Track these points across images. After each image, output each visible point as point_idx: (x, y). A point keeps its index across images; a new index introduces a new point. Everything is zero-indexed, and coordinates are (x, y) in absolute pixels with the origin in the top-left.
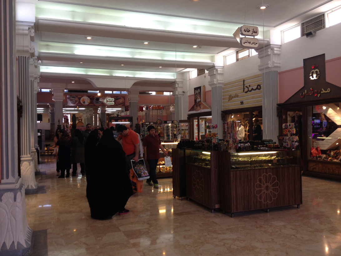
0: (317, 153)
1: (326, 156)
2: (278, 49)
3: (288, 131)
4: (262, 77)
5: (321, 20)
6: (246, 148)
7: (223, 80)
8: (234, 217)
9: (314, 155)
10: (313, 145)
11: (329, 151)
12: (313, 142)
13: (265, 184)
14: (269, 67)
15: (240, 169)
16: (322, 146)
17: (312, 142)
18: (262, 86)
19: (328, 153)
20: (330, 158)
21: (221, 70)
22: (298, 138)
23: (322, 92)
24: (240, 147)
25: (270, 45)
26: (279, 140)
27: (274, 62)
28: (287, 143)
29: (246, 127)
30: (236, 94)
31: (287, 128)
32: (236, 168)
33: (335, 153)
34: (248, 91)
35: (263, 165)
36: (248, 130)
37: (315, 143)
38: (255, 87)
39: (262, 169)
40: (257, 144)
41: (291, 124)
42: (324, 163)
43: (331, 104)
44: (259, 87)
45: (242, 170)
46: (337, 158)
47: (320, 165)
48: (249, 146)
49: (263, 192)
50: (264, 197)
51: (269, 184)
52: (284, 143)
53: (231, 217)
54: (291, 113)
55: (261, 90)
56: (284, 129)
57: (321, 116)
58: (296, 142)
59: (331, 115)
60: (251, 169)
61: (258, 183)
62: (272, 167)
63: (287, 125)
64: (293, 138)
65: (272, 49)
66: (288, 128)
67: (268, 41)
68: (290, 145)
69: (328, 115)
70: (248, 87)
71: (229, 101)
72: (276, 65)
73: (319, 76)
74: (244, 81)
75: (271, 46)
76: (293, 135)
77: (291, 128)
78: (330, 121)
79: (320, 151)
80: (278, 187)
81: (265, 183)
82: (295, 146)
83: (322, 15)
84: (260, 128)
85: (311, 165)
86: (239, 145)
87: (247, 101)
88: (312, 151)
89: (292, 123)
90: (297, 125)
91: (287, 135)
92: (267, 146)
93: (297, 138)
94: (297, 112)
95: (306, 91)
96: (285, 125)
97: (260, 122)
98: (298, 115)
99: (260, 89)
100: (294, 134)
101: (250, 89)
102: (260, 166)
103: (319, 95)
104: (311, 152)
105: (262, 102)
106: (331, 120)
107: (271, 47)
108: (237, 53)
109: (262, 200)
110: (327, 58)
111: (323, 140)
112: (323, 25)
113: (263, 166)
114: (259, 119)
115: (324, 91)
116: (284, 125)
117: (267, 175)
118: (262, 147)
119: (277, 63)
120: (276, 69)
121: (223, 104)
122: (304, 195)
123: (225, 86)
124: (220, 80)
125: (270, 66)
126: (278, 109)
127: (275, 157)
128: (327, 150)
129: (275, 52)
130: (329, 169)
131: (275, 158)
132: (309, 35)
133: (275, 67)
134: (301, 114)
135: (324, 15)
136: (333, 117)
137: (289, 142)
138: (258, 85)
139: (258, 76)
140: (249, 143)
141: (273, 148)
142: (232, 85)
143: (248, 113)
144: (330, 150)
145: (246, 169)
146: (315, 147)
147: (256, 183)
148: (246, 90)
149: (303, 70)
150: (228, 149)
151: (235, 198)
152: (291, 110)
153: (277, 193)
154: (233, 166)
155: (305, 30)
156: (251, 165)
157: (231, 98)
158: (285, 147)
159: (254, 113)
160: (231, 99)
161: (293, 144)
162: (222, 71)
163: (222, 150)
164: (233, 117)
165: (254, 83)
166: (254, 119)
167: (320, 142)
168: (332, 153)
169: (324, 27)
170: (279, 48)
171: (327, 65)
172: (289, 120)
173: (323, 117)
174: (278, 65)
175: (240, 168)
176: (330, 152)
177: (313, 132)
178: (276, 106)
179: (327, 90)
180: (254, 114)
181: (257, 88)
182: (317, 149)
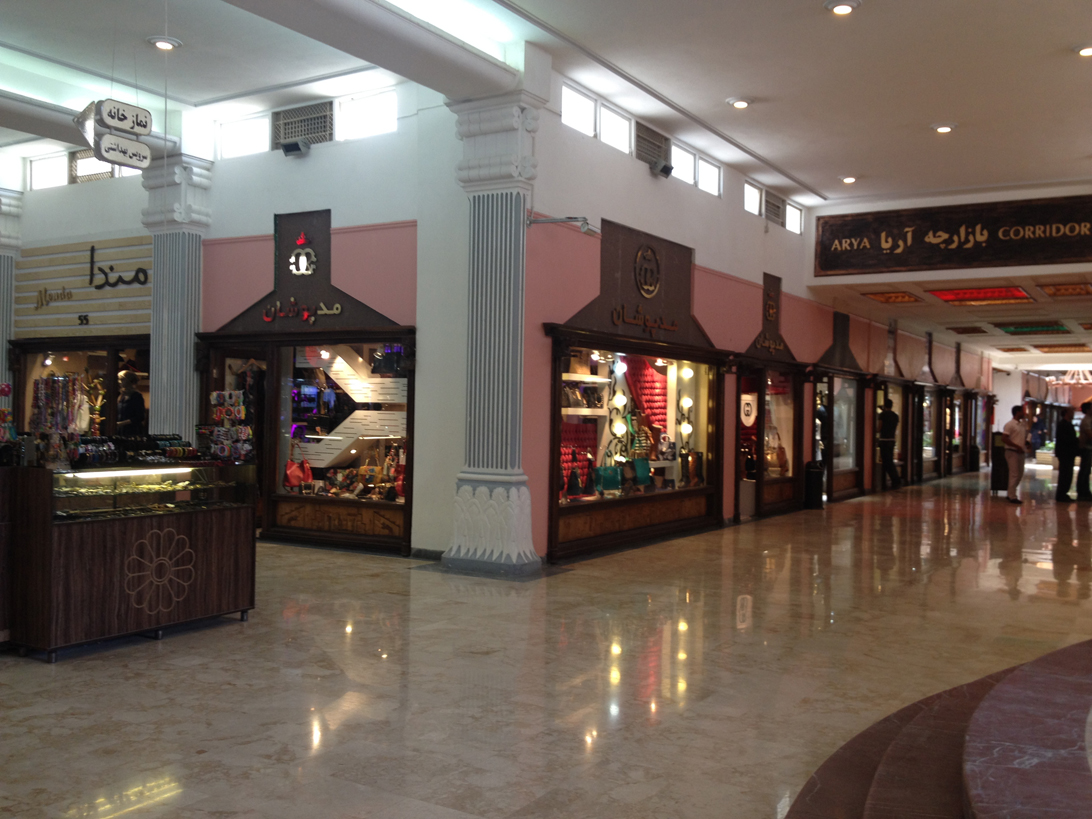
0: (301, 475)
1: (325, 485)
2: (204, 172)
3: (226, 412)
4: (152, 246)
5: (325, 117)
6: (101, 457)
7: (17, 238)
8: (56, 661)
9: (294, 482)
10: (292, 455)
11: (332, 471)
12: (293, 446)
13: (155, 560)
14: (174, 222)
15: (81, 520)
16: (313, 457)
17: (290, 447)
18: (150, 273)
19: (329, 475)
20: (333, 490)
21: (13, 202)
22: (251, 432)
23: (319, 312)
24: (83, 456)
25: (181, 154)
26: (200, 436)
27: (189, 207)
28: (219, 446)
29: (93, 397)
30: (64, 289)
31: (222, 404)
32: (70, 517)
33: (348, 475)
34: (108, 283)
35: (150, 506)
36: (102, 407)
37: (297, 451)
38: (129, 275)
39: (148, 517)
40: (137, 447)
41: (233, 392)
42: (319, 501)
43: (342, 347)
44: (141, 277)
45: (87, 523)
46: (351, 488)
47: (308, 509)
48: (113, 454)
49: (147, 582)
50: (148, 598)
51: (165, 560)
52: (212, 445)
53: (49, 661)
54: (235, 364)
55: (150, 285)
56: (215, 406)
57: (316, 377)
58: (245, 441)
59: (342, 375)
60: (117, 517)
61: (135, 557)
62: (177, 511)
63: (224, 396)
64: (237, 431)
65: (185, 168)
66: (226, 404)
67: (175, 143)
68: (230, 451)
69: (332, 376)
70: (107, 270)
71: (37, 308)
72: (195, 216)
73: (313, 266)
74: (93, 250)
75: (184, 158)
76: (240, 424)
77: (232, 405)
78: (338, 391)
79: (310, 473)
80: (190, 567)
81: (154, 557)
82: (243, 452)
83: (326, 103)
84: (142, 401)
85: (285, 511)
86: (81, 450)
87: (103, 314)
88: (288, 472)
89: (237, 392)
90: (251, 397)
91: (221, 423)
92: (164, 453)
93: (247, 432)
94: (252, 361)
95: (278, 304)
96: (219, 396)
97: (139, 383)
98: (255, 369)
99: (144, 283)
100: (241, 422)
101: (113, 277)
102: (142, 510)
103: (313, 319)
104: (286, 475)
105: (151, 324)
106: (340, 388)
107: (182, 162)
108: (73, 156)
109: (145, 605)
110: (336, 222)
111: (319, 441)
112: (328, 133)
113: (151, 510)
114: (137, 374)
115: (325, 311)
116: (214, 395)
117: (162, 535)
118: (149, 455)
119: (199, 213)
120: (195, 231)
121: (17, 318)
122: (259, 588)
123: (25, 259)
124: (9, 237)
125: (177, 217)
126: (198, 348)
127: (187, 483)
128: (327, 469)
129: (196, 179)
130: (330, 518)
131: (185, 488)
132: (291, 149)
133: (194, 223)
134: (264, 367)
135: (331, 103)
136: (347, 382)
137: (226, 442)
138: (140, 270)
139: (139, 241)
140: (110, 444)
141: (180, 458)
142: (51, 256)
143: (104, 353)
144: (336, 467)
145: (101, 518)
146: (296, 461)
147: (129, 556)
148: (99, 279)
149: (271, 245)
150: (47, 460)
151: (61, 606)
152: (235, 355)
153: (185, 584)
154: (59, 513)
155: (282, 135)
156: (115, 507)
157: (44, 299)
158: (215, 457)
159: (123, 355)
160: (47, 305)
161: (236, 449)
162: (18, 207)
163: (26, 464)
164: (48, 362)
165: (125, 261)
166: (121, 374)
167: (312, 447)
168: (340, 477)
169: (331, 137)
170: (208, 170)
171: (335, 240)
172: (230, 384)
173: (322, 378)
174: (204, 219)
175: (81, 517)
176: (335, 473)
177: (294, 420)
178: (191, 340)
179: (332, 309)
180: (121, 359)
181: (136, 279)
182: (302, 466)
